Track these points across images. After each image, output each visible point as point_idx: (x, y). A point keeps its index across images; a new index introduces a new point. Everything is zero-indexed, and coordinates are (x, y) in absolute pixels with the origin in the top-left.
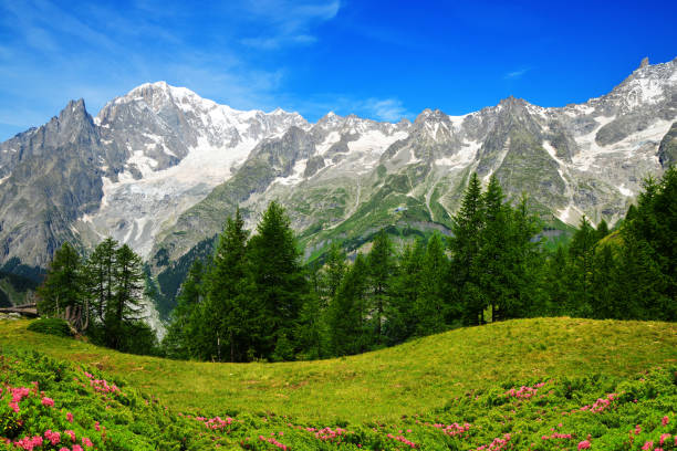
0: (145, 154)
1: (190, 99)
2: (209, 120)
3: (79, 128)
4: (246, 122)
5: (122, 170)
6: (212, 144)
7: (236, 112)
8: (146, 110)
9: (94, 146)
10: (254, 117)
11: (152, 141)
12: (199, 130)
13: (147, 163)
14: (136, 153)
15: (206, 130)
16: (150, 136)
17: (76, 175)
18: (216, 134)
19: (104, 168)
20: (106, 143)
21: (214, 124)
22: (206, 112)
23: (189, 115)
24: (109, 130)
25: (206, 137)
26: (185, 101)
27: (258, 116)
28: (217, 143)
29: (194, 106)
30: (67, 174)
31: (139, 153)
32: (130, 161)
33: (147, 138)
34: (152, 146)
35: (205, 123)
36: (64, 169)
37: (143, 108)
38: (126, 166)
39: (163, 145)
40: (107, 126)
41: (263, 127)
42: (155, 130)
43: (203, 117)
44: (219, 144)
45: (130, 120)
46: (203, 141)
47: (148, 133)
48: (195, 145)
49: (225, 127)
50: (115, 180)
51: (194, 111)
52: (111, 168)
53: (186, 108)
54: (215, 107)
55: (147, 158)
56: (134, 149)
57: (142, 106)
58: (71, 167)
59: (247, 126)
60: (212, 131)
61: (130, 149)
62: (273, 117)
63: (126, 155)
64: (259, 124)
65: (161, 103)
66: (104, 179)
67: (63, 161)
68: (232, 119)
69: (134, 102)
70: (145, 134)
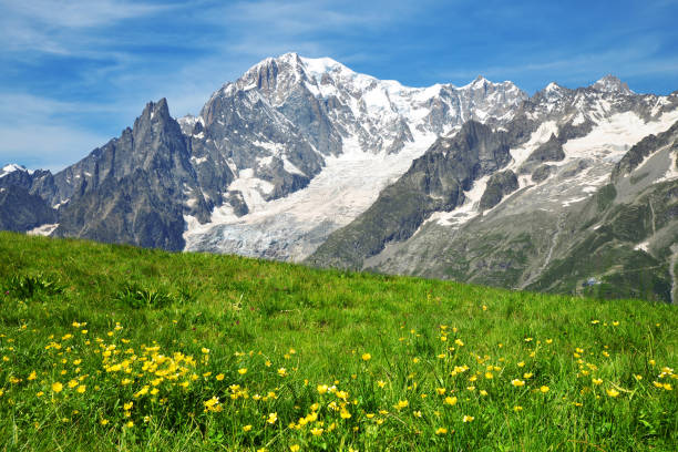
0: (256, 175)
1: (334, 76)
2: (363, 110)
3: (156, 145)
4: (424, 105)
5: (220, 201)
6: (365, 147)
7: (408, 90)
8: (260, 104)
9: (178, 170)
10: (437, 97)
11: (267, 153)
12: (347, 127)
13: (258, 188)
14: (242, 172)
15: (358, 126)
16: (265, 145)
17: (144, 218)
18: (372, 130)
19: (191, 203)
20: (198, 161)
21: (371, 114)
22: (358, 95)
23: (332, 102)
24: (203, 141)
25: (356, 137)
26: (326, 80)
27: (443, 94)
28: (373, 146)
29: (340, 87)
30: (132, 218)
31: (247, 173)
32: (232, 187)
33: (260, 149)
34: (267, 161)
35: (357, 113)
36: (128, 210)
37: (254, 102)
38: (226, 195)
39: (284, 157)
40: (201, 136)
41: (452, 112)
42: (272, 135)
43: (353, 104)
44: (377, 148)
45: (236, 123)
46: (351, 143)
47: (261, 140)
48: (339, 151)
49: (386, 119)
50: (204, 221)
51: (338, 95)
52: (201, 202)
53: (327, 91)
54: (373, 85)
55: (257, 180)
56: (241, 167)
57: (254, 98)
58: (139, 206)
59: (425, 112)
60: (366, 126)
61: (233, 167)
62: (471, 93)
63: (227, 177)
64: (445, 108)
65: (288, 88)
66: (188, 218)
67: (128, 198)
68: (401, 102)
69: (242, 94)
70: (257, 143)
